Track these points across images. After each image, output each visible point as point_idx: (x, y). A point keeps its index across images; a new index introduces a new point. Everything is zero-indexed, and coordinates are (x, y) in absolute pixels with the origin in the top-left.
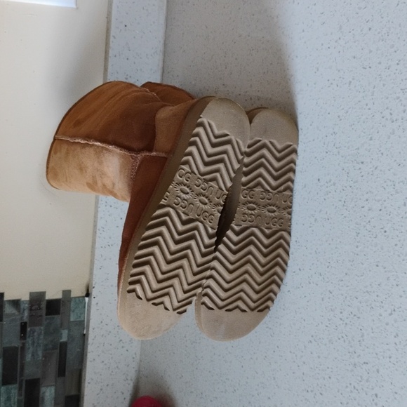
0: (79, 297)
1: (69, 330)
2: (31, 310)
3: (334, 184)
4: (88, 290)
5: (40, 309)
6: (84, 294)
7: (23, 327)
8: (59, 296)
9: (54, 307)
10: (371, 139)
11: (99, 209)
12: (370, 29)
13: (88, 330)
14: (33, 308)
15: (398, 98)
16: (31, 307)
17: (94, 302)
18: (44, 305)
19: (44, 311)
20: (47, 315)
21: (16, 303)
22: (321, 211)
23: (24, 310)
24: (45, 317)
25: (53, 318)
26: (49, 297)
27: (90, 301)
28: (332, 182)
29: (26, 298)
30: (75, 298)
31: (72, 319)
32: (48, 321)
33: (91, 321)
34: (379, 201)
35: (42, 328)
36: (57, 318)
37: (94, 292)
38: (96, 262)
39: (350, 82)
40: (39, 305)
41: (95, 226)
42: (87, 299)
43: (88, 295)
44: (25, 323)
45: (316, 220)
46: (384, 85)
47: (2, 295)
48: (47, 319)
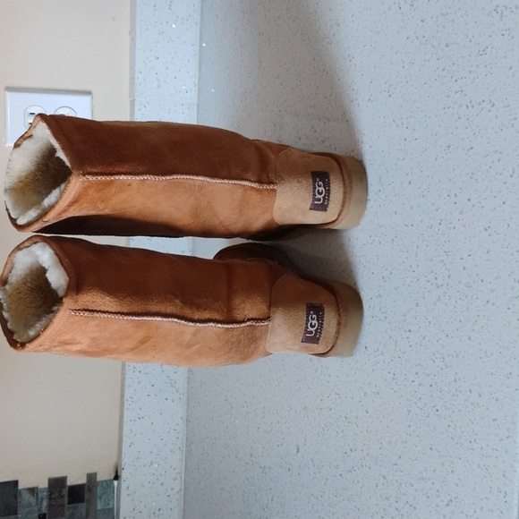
0: (106, 481)
2: (50, 498)
3: (382, 353)
4: (117, 472)
5: (62, 497)
6: (113, 477)
8: (83, 480)
9: (78, 494)
10: (417, 305)
11: (127, 376)
12: (410, 183)
14: (53, 496)
15: (442, 261)
16: (51, 495)
17: (124, 486)
18: (65, 491)
19: (66, 499)
20: (69, 503)
21: (33, 491)
22: (370, 384)
23: (42, 499)
24: (67, 506)
25: (77, 507)
26: (70, 482)
27: (119, 485)
28: (380, 352)
29: (44, 484)
30: (102, 482)
31: (99, 508)
32: (71, 511)
33: (121, 509)
34: (429, 375)
36: (82, 507)
37: (124, 475)
38: (125, 438)
39: (393, 240)
40: (60, 492)
41: (122, 396)
42: (116, 483)
43: (117, 477)
44: (44, 515)
45: (365, 393)
46: (427, 246)
47: (16, 483)
48: (69, 508)
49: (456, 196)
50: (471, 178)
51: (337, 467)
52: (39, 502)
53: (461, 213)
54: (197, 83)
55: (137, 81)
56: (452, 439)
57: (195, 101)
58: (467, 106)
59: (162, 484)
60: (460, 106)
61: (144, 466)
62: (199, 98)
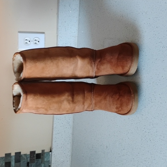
0: (47, 152)
1: (44, 164)
2: (30, 157)
3: (134, 121)
4: (51, 149)
5: (34, 157)
6: (50, 151)
7: (28, 164)
8: (40, 152)
9: (39, 156)
11: (54, 121)
13: (51, 164)
14: (31, 157)
15: (153, 95)
16: (31, 156)
17: (53, 154)
18: (35, 155)
19: (35, 158)
22: (130, 130)
23: (28, 158)
24: (35, 160)
25: (39, 160)
26: (37, 152)
27: (51, 154)
29: (29, 153)
30: (46, 152)
31: (45, 160)
32: (37, 161)
33: (52, 161)
34: (148, 129)
35: (35, 164)
36: (40, 160)
37: (53, 151)
38: (53, 139)
40: (34, 155)
41: (53, 126)
42: (50, 153)
43: (51, 151)
44: (29, 162)
45: (128, 133)
46: (149, 89)
47: (20, 153)
48: (36, 160)
49: (158, 75)
50: (163, 70)
51: (119, 154)
52: (27, 158)
53: (160, 80)
54: (77, 29)
55: (59, 29)
56: (155, 149)
57: (77, 35)
58: (163, 47)
59: (65, 154)
60: (160, 47)
61: (59, 148)
62: (78, 34)
